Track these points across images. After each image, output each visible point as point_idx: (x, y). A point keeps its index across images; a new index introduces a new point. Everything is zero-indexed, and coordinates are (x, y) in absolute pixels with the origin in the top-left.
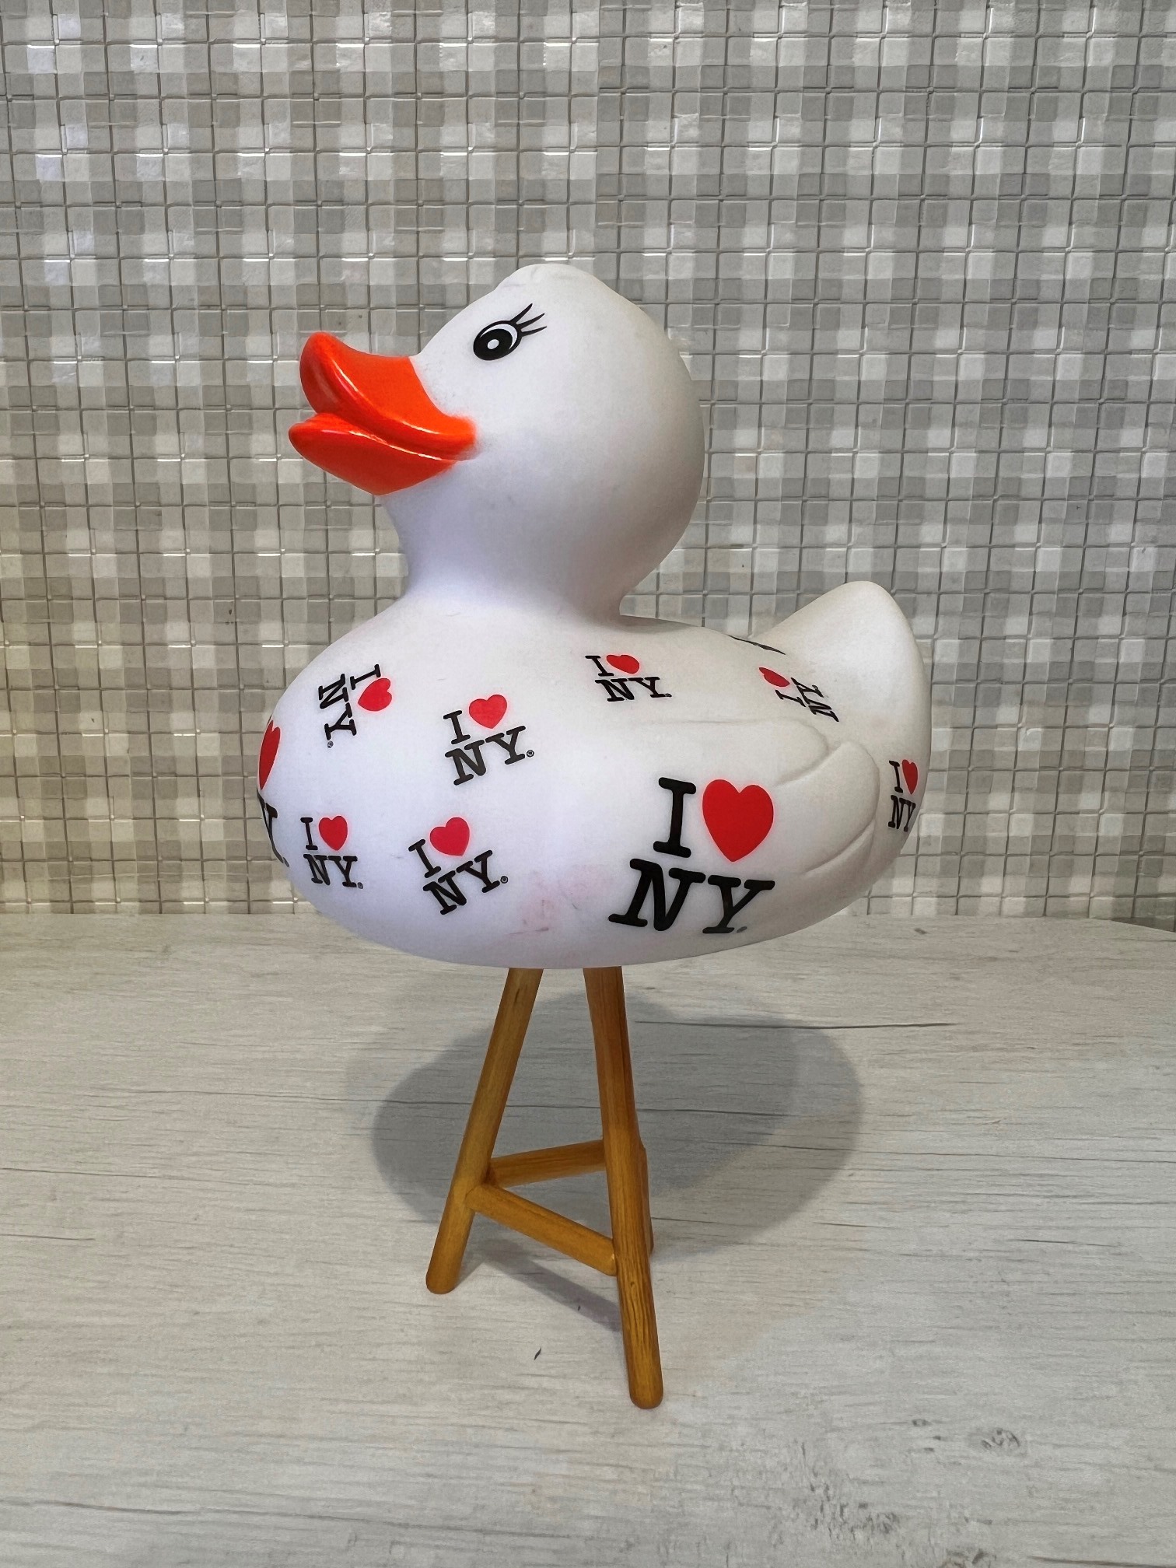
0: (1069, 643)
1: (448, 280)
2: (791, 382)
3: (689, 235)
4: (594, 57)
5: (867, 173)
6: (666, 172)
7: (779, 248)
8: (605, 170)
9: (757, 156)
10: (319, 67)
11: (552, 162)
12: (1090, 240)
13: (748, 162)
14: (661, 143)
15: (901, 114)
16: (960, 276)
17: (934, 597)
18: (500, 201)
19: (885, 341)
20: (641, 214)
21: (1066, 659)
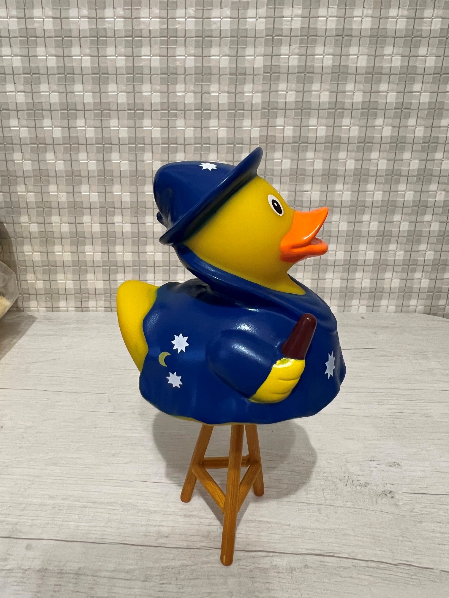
0: (414, 224)
1: (213, 101)
2: (326, 136)
3: (294, 86)
4: (264, 25)
5: (355, 65)
6: (287, 64)
7: (324, 91)
8: (266, 64)
9: (318, 59)
10: (170, 27)
11: (249, 61)
12: (429, 89)
13: (316, 61)
14: (286, 54)
15: (368, 45)
16: (384, 101)
17: (370, 208)
18: (230, 74)
19: (358, 123)
20: (278, 79)
21: (413, 229)
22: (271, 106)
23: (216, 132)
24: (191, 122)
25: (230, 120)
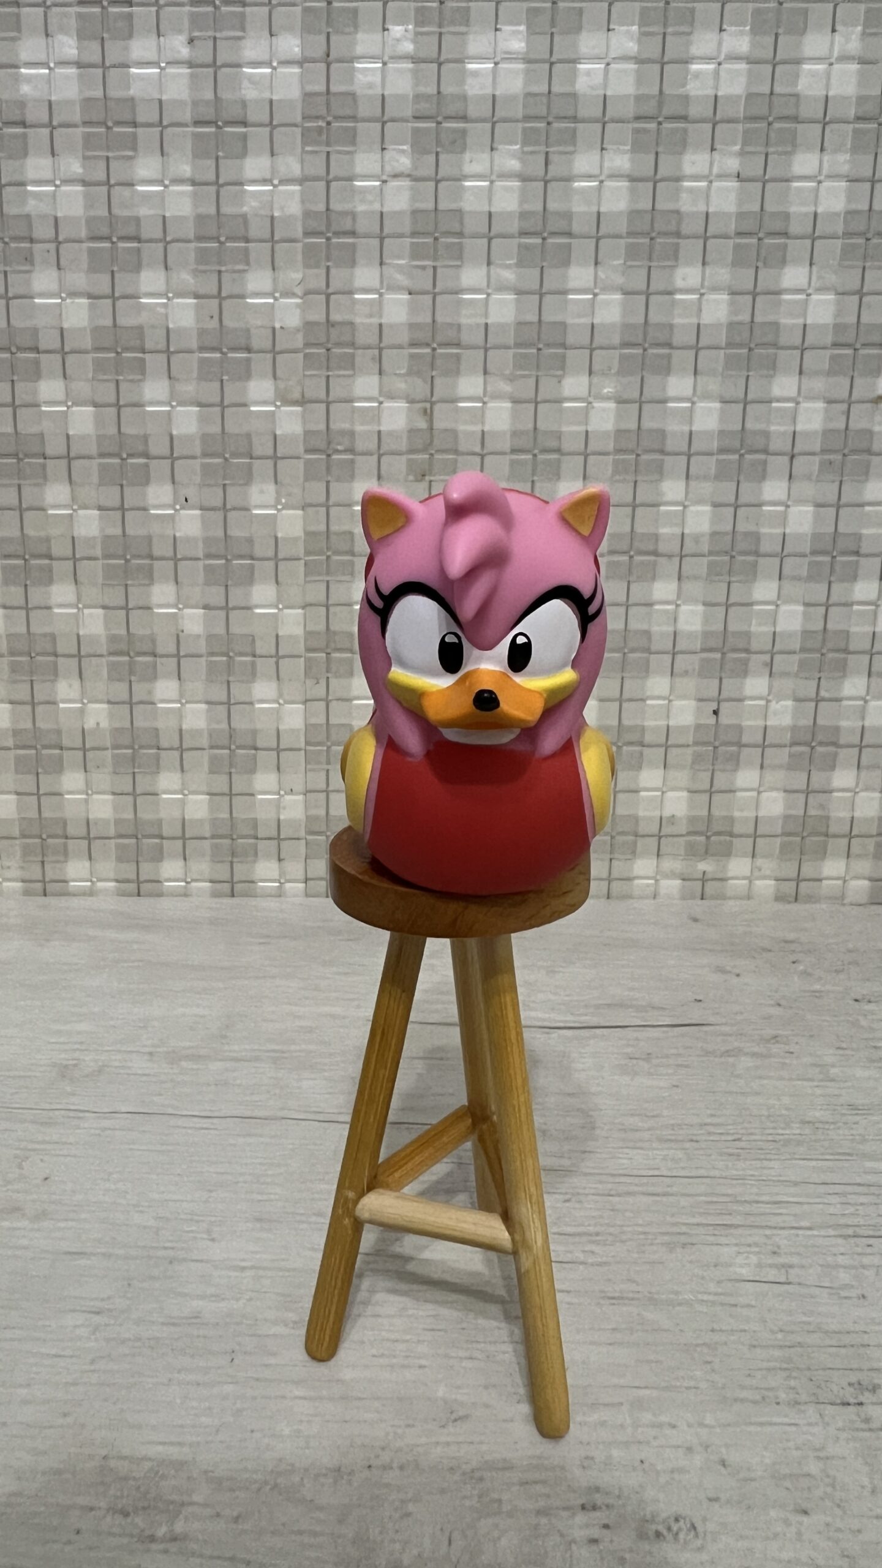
0: (822, 610)
1: (144, 211)
2: (520, 324)
3: (404, 162)
5: (602, 92)
6: (379, 91)
7: (503, 176)
8: (310, 88)
9: (476, 74)
11: (252, 79)
12: (845, 169)
13: (470, 81)
14: (373, 58)
15: (635, 28)
16: (702, 208)
17: (677, 560)
18: (197, 123)
19: (620, 280)
20: (351, 138)
21: (820, 626)
22: (335, 227)
23: (162, 310)
24: (78, 279)
25: (205, 272)
